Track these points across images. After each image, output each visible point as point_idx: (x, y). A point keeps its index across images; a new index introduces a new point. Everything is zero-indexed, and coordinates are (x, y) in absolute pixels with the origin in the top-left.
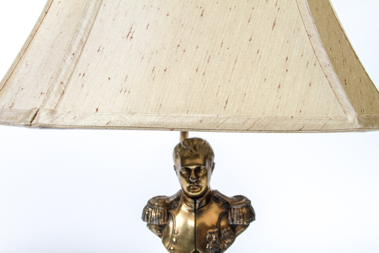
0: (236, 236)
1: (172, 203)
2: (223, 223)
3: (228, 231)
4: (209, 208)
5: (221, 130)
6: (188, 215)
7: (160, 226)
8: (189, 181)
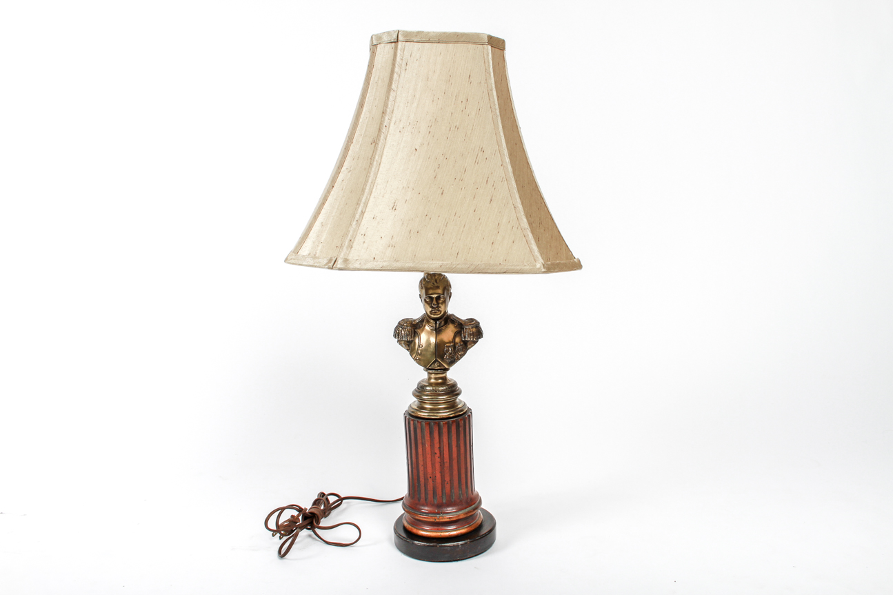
0: (468, 350)
1: (417, 323)
2: (457, 340)
3: (461, 345)
4: (446, 327)
5: (454, 272)
6: (430, 333)
7: (408, 342)
8: (432, 307)
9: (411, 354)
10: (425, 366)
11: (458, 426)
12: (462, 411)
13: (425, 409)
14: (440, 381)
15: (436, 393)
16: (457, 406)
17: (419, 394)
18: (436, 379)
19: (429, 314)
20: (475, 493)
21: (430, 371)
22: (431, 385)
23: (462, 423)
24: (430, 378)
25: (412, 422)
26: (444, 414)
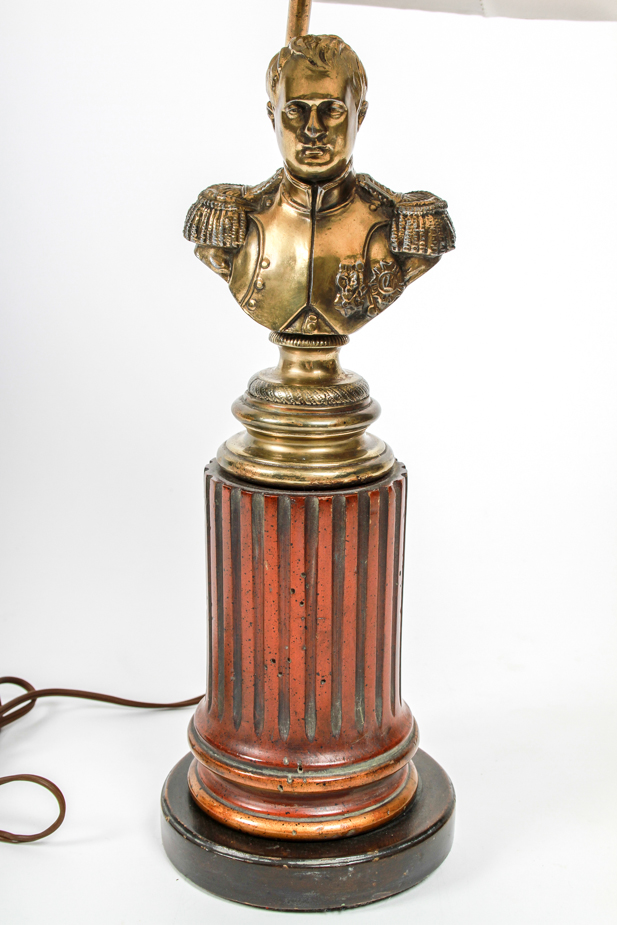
0: (405, 284)
7: (226, 251)
8: (306, 139)
9: (235, 291)
10: (274, 327)
11: (365, 513)
12: (378, 467)
13: (267, 455)
14: (317, 373)
15: (305, 409)
16: (364, 451)
17: (252, 411)
18: (303, 366)
19: (295, 164)
20: (400, 710)
21: (289, 343)
22: (289, 383)
23: (376, 504)
24: (287, 365)
25: (225, 494)
26: (326, 474)
